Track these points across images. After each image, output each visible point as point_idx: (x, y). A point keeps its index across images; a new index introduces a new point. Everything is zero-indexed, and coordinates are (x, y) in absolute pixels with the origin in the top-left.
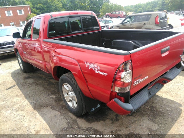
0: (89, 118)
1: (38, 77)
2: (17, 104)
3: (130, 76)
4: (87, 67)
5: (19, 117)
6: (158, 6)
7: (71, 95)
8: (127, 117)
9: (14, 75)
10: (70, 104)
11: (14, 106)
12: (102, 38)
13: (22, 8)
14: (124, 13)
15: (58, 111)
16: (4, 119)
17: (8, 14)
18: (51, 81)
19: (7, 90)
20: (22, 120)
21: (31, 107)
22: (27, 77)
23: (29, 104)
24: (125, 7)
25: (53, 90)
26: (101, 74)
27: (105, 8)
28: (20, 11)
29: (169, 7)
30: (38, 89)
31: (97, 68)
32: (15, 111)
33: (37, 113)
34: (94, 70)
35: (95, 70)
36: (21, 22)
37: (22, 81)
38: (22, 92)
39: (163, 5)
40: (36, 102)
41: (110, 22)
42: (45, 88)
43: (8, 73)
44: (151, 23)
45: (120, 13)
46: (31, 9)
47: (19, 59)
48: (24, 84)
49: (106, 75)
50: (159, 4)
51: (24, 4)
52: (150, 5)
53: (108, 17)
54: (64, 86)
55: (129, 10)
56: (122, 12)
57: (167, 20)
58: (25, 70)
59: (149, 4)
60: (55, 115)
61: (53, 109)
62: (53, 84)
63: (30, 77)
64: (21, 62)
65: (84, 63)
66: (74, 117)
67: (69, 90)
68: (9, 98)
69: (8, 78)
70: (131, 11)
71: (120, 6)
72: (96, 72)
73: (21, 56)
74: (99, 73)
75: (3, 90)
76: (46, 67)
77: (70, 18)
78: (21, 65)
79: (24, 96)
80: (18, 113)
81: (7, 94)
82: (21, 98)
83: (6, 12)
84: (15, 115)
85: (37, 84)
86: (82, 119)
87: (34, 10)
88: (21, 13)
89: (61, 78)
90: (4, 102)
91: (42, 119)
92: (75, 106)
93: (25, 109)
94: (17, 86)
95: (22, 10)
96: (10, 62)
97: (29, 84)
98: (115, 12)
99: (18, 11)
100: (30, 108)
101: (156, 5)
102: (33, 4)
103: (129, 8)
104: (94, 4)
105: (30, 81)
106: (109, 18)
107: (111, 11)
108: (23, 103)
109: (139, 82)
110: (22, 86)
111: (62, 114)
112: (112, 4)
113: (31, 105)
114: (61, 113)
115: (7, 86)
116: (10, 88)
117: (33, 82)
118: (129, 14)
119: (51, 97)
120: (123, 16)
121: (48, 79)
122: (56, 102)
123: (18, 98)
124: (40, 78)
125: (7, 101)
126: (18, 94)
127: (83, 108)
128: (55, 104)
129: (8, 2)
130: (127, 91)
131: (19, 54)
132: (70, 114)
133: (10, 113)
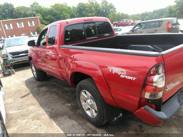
0: (110, 128)
1: (51, 85)
2: (33, 112)
3: (163, 80)
4: (110, 71)
5: (35, 126)
6: (165, 13)
7: (90, 103)
8: (152, 128)
9: (28, 83)
10: (88, 113)
11: (30, 115)
12: (116, 44)
13: (32, 19)
14: (132, 21)
15: (75, 120)
16: (21, 128)
17: (19, 25)
18: (65, 89)
19: (21, 98)
20: (38, 130)
21: (47, 115)
22: (41, 85)
23: (44, 112)
24: (131, 16)
25: (68, 98)
26: (128, 78)
27: (112, 17)
28: (31, 22)
29: (177, 14)
30: (52, 97)
31: (123, 72)
32: (31, 120)
33: (54, 122)
34: (119, 74)
35: (121, 74)
36: (32, 33)
37: (36, 89)
38: (37, 100)
39: (170, 13)
40: (52, 111)
41: (119, 30)
42: (60, 96)
43: (22, 82)
44: (162, 29)
45: (128, 21)
46: (41, 21)
47: (32, 67)
48: (39, 92)
49: (134, 79)
50: (166, 11)
51: (34, 16)
52: (157, 13)
53: (115, 25)
54: (82, 93)
55: (135, 19)
56: (130, 20)
57: (178, 26)
58: (39, 78)
59: (155, 12)
60: (73, 125)
61: (70, 118)
62: (67, 92)
63: (44, 85)
64: (35, 70)
65: (107, 67)
66: (93, 127)
67: (87, 98)
68: (24, 106)
69: (22, 86)
70: (138, 20)
71: (127, 15)
72: (122, 76)
73: (35, 64)
74: (125, 78)
75: (18, 98)
76: (61, 73)
77: (84, 24)
78: (35, 73)
79: (39, 104)
80: (34, 122)
81: (22, 102)
82: (36, 107)
83: (18, 24)
84: (32, 125)
85: (51, 93)
86: (102, 129)
87: (44, 21)
88: (31, 24)
89: (78, 84)
90: (20, 111)
91: (60, 129)
92: (94, 115)
93: (41, 118)
94: (31, 94)
95: (33, 22)
96: (23, 71)
97: (43, 92)
98: (123, 21)
99: (29, 22)
100: (46, 117)
101: (163, 13)
102: (43, 16)
103: (136, 17)
104: (101, 14)
105: (43, 89)
106: (117, 26)
107: (118, 20)
108: (39, 112)
109: (172, 88)
110: (36, 94)
111: (79, 124)
112: (119, 13)
113: (47, 113)
114: (78, 122)
115: (22, 94)
116: (25, 96)
117: (47, 90)
118: (136, 22)
119: (66, 106)
120: (131, 24)
121: (62, 87)
122: (72, 111)
123: (33, 107)
124: (54, 86)
125: (22, 110)
126: (33, 103)
127: (104, 117)
128: (71, 113)
129: (20, 15)
130: (159, 98)
131: (33, 63)
132: (89, 124)
133: (27, 122)
